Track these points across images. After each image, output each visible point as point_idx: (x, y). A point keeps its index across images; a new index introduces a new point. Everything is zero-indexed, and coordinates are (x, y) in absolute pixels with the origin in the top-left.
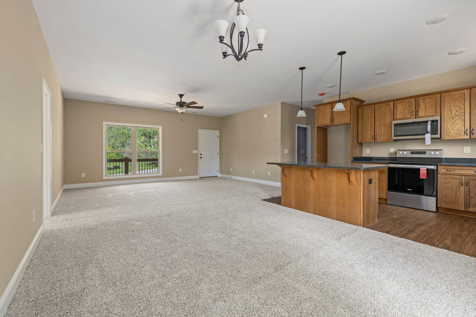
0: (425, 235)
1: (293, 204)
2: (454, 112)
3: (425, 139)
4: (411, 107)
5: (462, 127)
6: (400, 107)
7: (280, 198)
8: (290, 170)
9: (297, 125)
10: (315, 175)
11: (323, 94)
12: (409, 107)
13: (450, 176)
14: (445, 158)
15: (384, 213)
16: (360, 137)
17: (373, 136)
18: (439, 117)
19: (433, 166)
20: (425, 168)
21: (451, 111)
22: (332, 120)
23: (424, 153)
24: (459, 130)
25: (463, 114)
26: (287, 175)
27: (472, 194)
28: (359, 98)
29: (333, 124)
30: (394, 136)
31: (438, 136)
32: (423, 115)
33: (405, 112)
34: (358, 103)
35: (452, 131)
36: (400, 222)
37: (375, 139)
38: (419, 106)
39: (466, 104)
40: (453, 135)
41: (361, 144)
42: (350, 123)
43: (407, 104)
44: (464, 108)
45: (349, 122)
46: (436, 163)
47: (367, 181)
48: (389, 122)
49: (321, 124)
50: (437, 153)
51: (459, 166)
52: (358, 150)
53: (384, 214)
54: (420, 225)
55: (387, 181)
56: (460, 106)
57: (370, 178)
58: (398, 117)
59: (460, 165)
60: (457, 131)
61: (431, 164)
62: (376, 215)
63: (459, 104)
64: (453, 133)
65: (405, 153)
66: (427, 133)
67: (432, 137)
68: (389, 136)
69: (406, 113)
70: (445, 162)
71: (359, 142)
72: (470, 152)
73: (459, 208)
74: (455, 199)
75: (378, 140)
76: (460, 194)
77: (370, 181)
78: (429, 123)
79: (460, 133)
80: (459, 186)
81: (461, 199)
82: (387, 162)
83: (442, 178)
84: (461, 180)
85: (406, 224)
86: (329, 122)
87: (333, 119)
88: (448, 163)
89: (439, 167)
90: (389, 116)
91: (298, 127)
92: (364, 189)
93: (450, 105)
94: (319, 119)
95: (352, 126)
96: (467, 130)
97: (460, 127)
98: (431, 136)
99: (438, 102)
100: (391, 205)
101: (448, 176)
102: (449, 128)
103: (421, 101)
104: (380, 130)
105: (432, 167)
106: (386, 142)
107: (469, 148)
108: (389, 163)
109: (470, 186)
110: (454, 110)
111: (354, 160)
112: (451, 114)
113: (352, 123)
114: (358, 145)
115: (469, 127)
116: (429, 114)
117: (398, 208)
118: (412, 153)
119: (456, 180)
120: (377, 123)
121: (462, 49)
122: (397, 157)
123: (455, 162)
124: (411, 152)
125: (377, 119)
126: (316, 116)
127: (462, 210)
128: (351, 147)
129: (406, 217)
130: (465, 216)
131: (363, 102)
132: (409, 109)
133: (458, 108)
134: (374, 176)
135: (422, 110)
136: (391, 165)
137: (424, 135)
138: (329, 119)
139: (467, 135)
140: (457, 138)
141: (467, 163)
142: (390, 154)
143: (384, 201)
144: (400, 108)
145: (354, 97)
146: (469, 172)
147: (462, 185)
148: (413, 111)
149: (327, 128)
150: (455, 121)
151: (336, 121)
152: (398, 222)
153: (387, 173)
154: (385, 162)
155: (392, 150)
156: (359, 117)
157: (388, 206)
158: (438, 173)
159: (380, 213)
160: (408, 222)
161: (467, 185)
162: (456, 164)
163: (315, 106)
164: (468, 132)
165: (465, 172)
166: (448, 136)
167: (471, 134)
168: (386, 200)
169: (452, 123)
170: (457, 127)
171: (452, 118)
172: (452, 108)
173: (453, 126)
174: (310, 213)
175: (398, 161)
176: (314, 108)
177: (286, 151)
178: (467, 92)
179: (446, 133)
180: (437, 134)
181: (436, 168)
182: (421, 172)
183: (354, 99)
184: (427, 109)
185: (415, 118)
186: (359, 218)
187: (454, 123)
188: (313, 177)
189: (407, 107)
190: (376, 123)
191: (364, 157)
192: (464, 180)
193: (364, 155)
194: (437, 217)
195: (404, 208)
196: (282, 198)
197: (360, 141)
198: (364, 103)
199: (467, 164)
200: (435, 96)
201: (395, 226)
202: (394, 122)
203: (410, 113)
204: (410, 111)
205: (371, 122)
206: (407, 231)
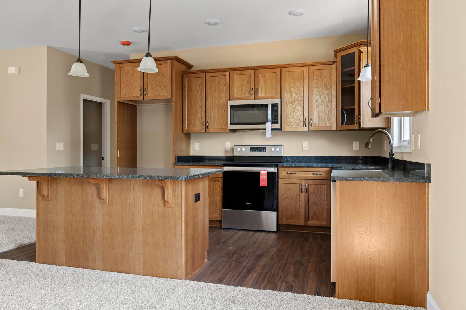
0: (267, 273)
1: (61, 256)
2: (294, 95)
3: (265, 129)
4: (250, 82)
5: (301, 115)
6: (237, 81)
7: (32, 246)
8: (54, 186)
9: (83, 96)
10: (105, 193)
11: (128, 44)
12: (247, 82)
13: (291, 181)
14: (285, 156)
15: (218, 245)
16: (186, 123)
17: (204, 122)
18: (279, 100)
19: (274, 168)
20: (266, 171)
21: (291, 92)
22: (143, 91)
23: (264, 149)
24: (299, 119)
25: (302, 98)
26: (48, 196)
27: (311, 203)
28: (184, 60)
29: (145, 98)
30: (231, 124)
31: (278, 126)
32: (263, 95)
33: (243, 88)
34: (183, 67)
35: (292, 120)
36: (238, 256)
37: (207, 127)
38: (259, 82)
39: (305, 85)
40: (293, 126)
41: (188, 136)
42: (172, 99)
43: (246, 77)
44: (303, 91)
45: (170, 98)
46: (276, 164)
47: (192, 198)
48: (224, 102)
49: (125, 96)
50: (278, 149)
51: (298, 167)
52: (183, 145)
53: (218, 247)
54: (260, 257)
55: (221, 194)
56: (299, 88)
57: (196, 193)
58: (235, 96)
59: (300, 165)
60: (296, 121)
61: (272, 165)
62: (206, 253)
63: (299, 86)
64: (293, 123)
65: (244, 149)
66: (267, 121)
67: (273, 128)
68: (224, 124)
69: (244, 91)
70: (285, 162)
71: (185, 131)
72: (308, 149)
73: (299, 223)
74: (295, 211)
75: (211, 129)
76: (300, 203)
77: (197, 198)
78: (270, 107)
79: (299, 123)
80: (299, 193)
81: (301, 209)
82: (221, 163)
83: (283, 184)
84: (300, 186)
85: (244, 258)
86: (139, 95)
87: (145, 89)
88: (288, 163)
89: (280, 169)
90: (224, 92)
91: (85, 101)
92: (186, 213)
93: (290, 85)
94: (122, 87)
95: (174, 104)
96: (305, 119)
97: (299, 115)
98: (271, 126)
99: (279, 80)
100: (226, 229)
101: (289, 181)
102: (289, 116)
103: (260, 75)
104: (213, 114)
105: (273, 170)
106: (221, 132)
107: (307, 142)
108: (225, 165)
109: (309, 193)
110: (294, 92)
111: (178, 162)
112: (291, 98)
113: (174, 99)
114: (183, 136)
115: (307, 116)
116: (269, 95)
117: (235, 233)
118: (252, 149)
119: (296, 185)
120: (209, 103)
121: (301, 11)
122: (234, 155)
123: (295, 162)
124: (250, 148)
125: (209, 96)
126: (116, 82)
127: (301, 225)
128: (173, 139)
129: (244, 247)
130: (304, 232)
131: (190, 66)
132: (248, 85)
133: (297, 89)
134: (203, 187)
135: (262, 88)
136: (226, 169)
137: (264, 123)
138: (139, 90)
139: (306, 126)
140: (297, 130)
141: (305, 162)
142: (226, 151)
143: (219, 224)
144: (237, 83)
145: (177, 57)
146: (308, 174)
147: (302, 192)
148: (252, 89)
149: (136, 105)
150: (295, 108)
151: (151, 94)
152: (235, 257)
153: (221, 180)
154: (219, 163)
155: (228, 145)
156: (185, 91)
157: (222, 231)
158: (279, 178)
159: (211, 246)
160: (247, 255)
161: (306, 192)
162: (296, 164)
163: (115, 63)
164: (307, 122)
165: (305, 174)
166: (289, 126)
167: (310, 126)
168: (221, 222)
169: (292, 109)
170: (296, 115)
171: (292, 103)
172: (292, 89)
173: (293, 113)
174: (95, 269)
175: (236, 161)
176: (113, 66)
177: (60, 146)
178: (305, 69)
179: (287, 122)
180: (277, 123)
181: (276, 171)
182: (261, 176)
183: (178, 59)
184: (267, 87)
185: (255, 99)
186: (180, 265)
187: (294, 110)
188: (100, 199)
189: (245, 81)
190: (207, 103)
191: (192, 156)
192: (303, 185)
193: (192, 153)
194: (278, 238)
195: (242, 232)
196: (37, 246)
197: (187, 130)
198: (192, 69)
199: (306, 164)
200: (276, 70)
201: (230, 266)
202: (231, 103)
203: (249, 92)
204: (249, 88)
205: (201, 101)
206: (245, 271)
